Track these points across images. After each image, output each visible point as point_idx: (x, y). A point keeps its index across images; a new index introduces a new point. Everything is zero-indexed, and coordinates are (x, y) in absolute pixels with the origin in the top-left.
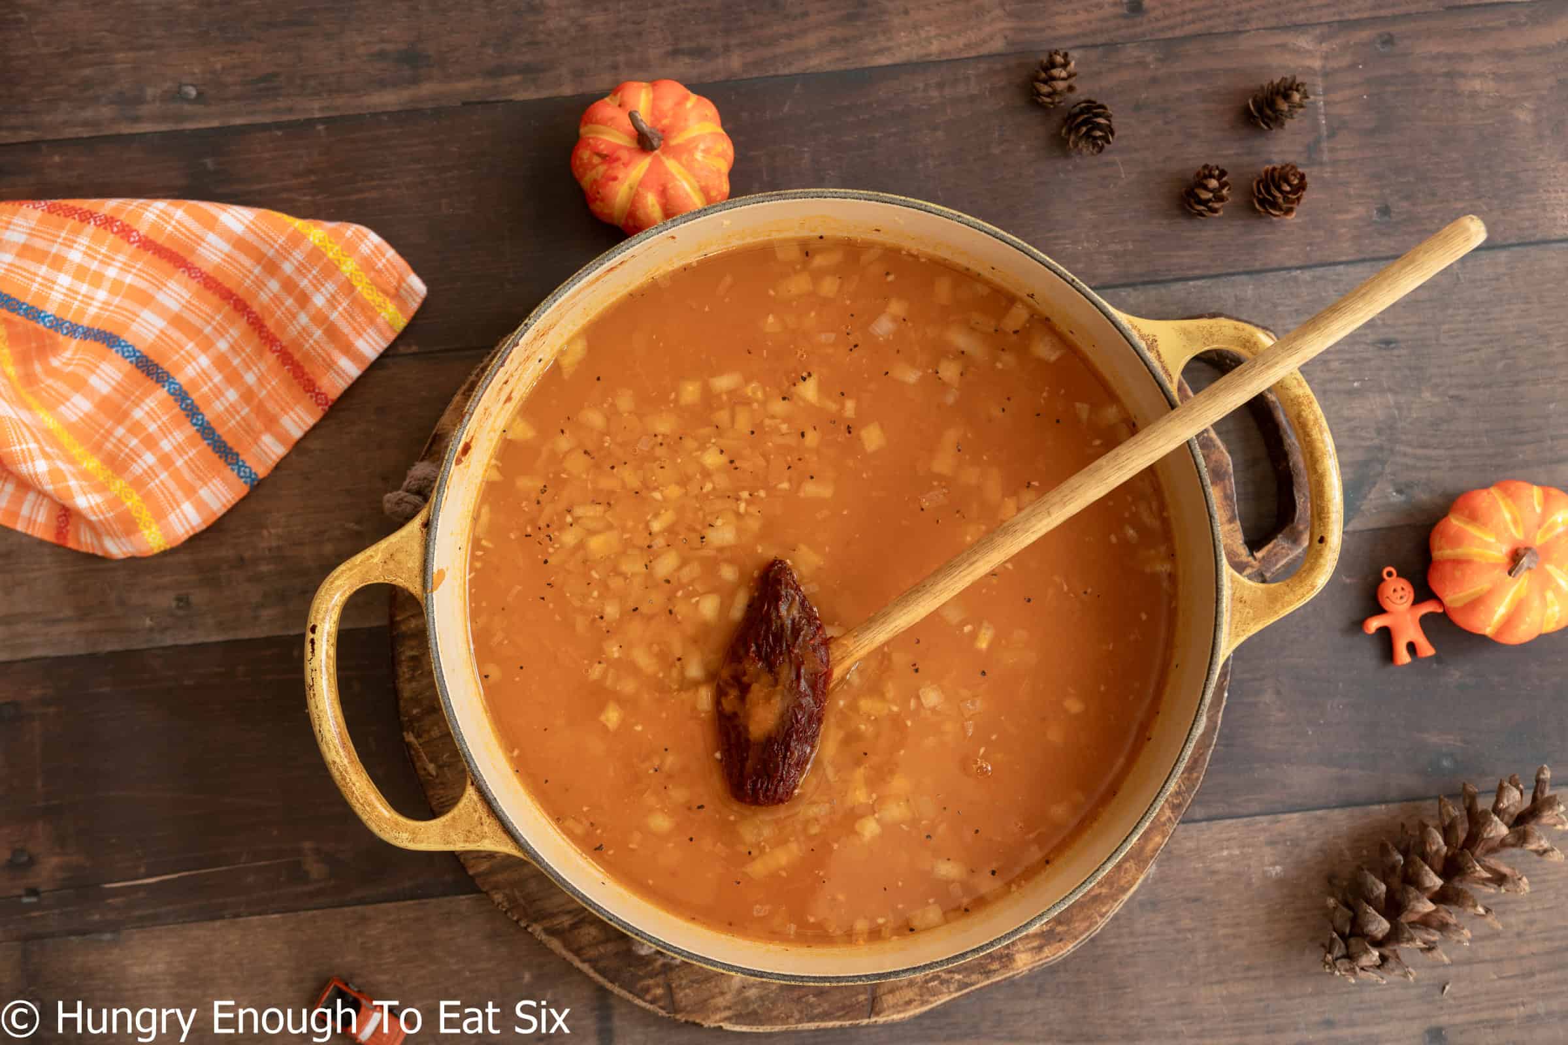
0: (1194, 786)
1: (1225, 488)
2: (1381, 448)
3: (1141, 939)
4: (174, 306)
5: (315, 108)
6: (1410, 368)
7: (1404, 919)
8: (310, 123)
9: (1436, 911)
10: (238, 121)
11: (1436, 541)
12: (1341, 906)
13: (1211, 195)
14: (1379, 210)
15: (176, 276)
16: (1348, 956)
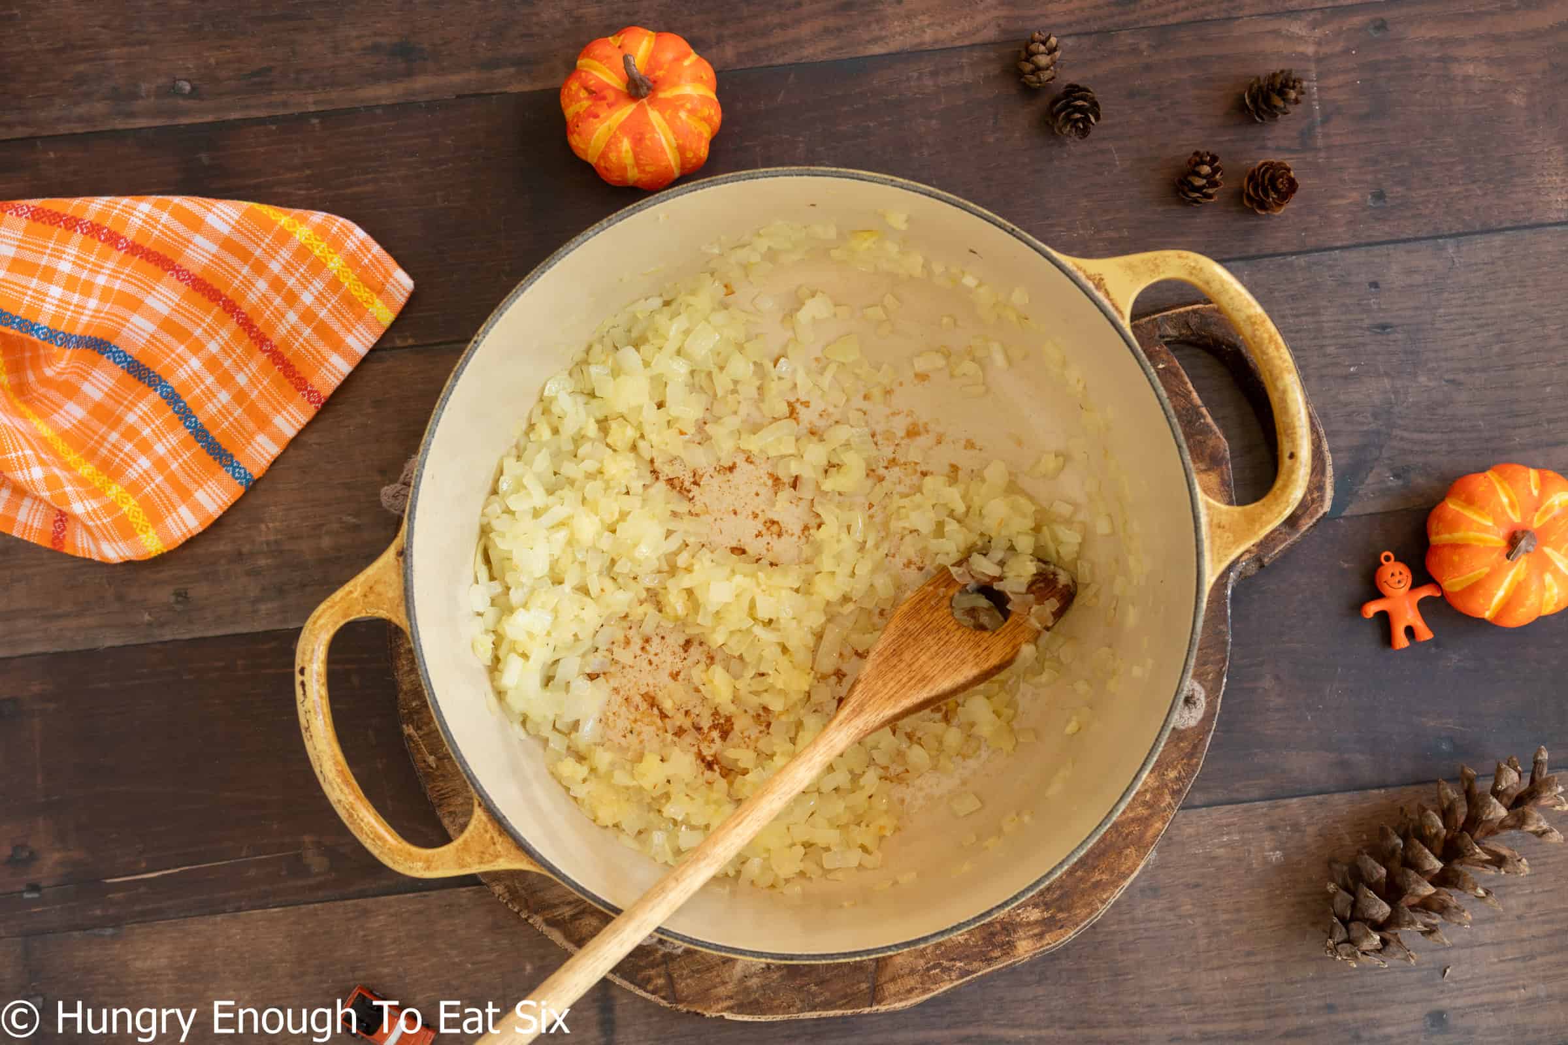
0: (1194, 772)
1: (1222, 473)
2: (1378, 433)
3: (1142, 925)
4: (165, 311)
5: (309, 102)
6: (1406, 352)
7: (1403, 903)
8: (304, 117)
9: (1436, 893)
10: (234, 116)
11: (1433, 526)
12: (1341, 891)
13: (1204, 181)
14: (1374, 196)
15: (165, 279)
16: (1349, 941)
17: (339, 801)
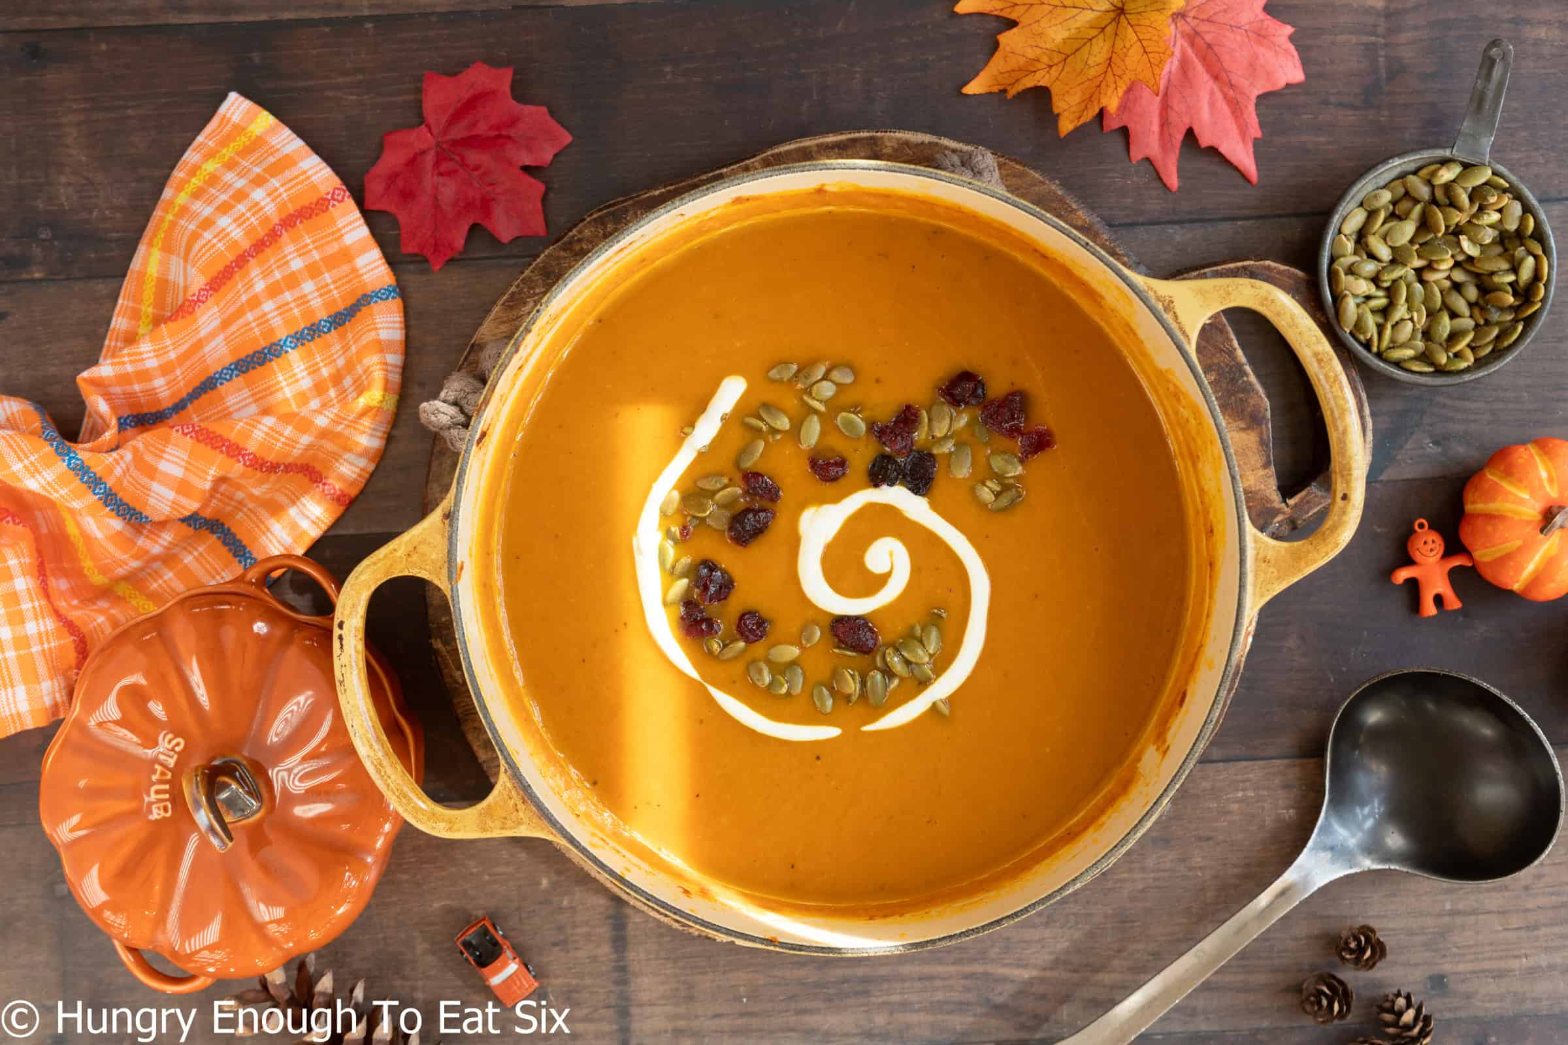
1: (1261, 433)
2: (1420, 399)
3: (1152, 875)
5: (364, 5)
10: (287, 16)
11: (1469, 496)
17: (369, 757)
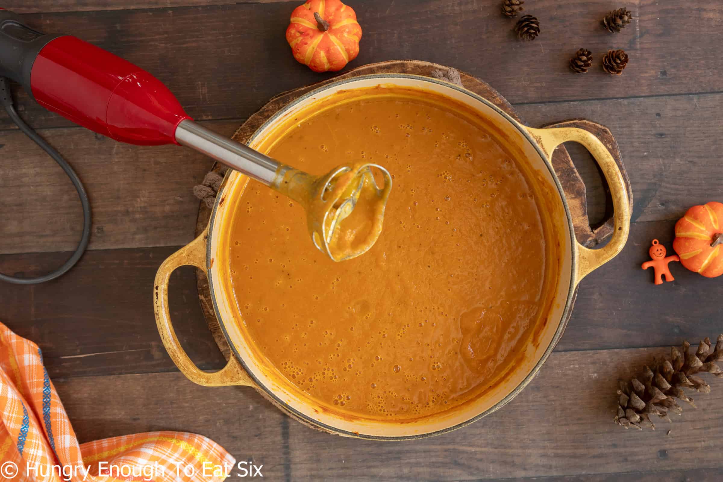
1: (582, 200)
2: (655, 184)
3: (531, 404)
5: (168, 2)
6: (671, 147)
7: (651, 402)
8: (166, 9)
9: (667, 399)
10: (132, 7)
11: (678, 228)
12: (624, 394)
13: (583, 63)
14: (661, 73)
16: (626, 417)
17: (170, 348)
